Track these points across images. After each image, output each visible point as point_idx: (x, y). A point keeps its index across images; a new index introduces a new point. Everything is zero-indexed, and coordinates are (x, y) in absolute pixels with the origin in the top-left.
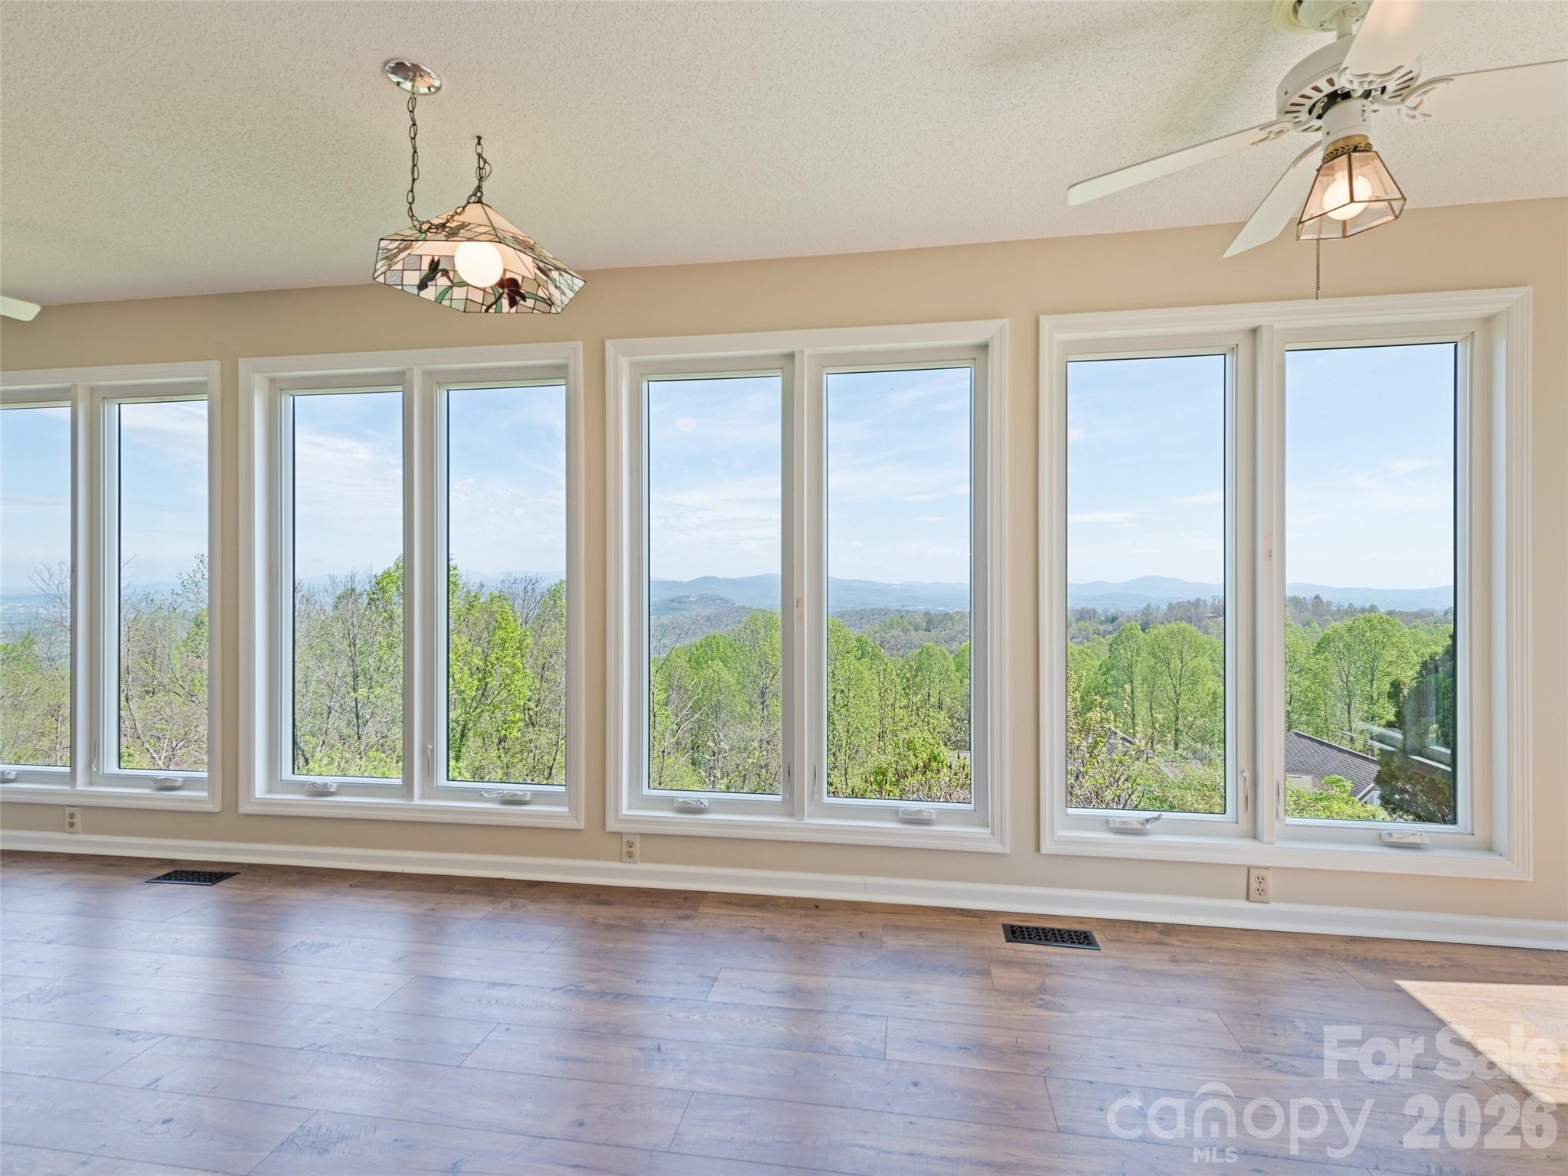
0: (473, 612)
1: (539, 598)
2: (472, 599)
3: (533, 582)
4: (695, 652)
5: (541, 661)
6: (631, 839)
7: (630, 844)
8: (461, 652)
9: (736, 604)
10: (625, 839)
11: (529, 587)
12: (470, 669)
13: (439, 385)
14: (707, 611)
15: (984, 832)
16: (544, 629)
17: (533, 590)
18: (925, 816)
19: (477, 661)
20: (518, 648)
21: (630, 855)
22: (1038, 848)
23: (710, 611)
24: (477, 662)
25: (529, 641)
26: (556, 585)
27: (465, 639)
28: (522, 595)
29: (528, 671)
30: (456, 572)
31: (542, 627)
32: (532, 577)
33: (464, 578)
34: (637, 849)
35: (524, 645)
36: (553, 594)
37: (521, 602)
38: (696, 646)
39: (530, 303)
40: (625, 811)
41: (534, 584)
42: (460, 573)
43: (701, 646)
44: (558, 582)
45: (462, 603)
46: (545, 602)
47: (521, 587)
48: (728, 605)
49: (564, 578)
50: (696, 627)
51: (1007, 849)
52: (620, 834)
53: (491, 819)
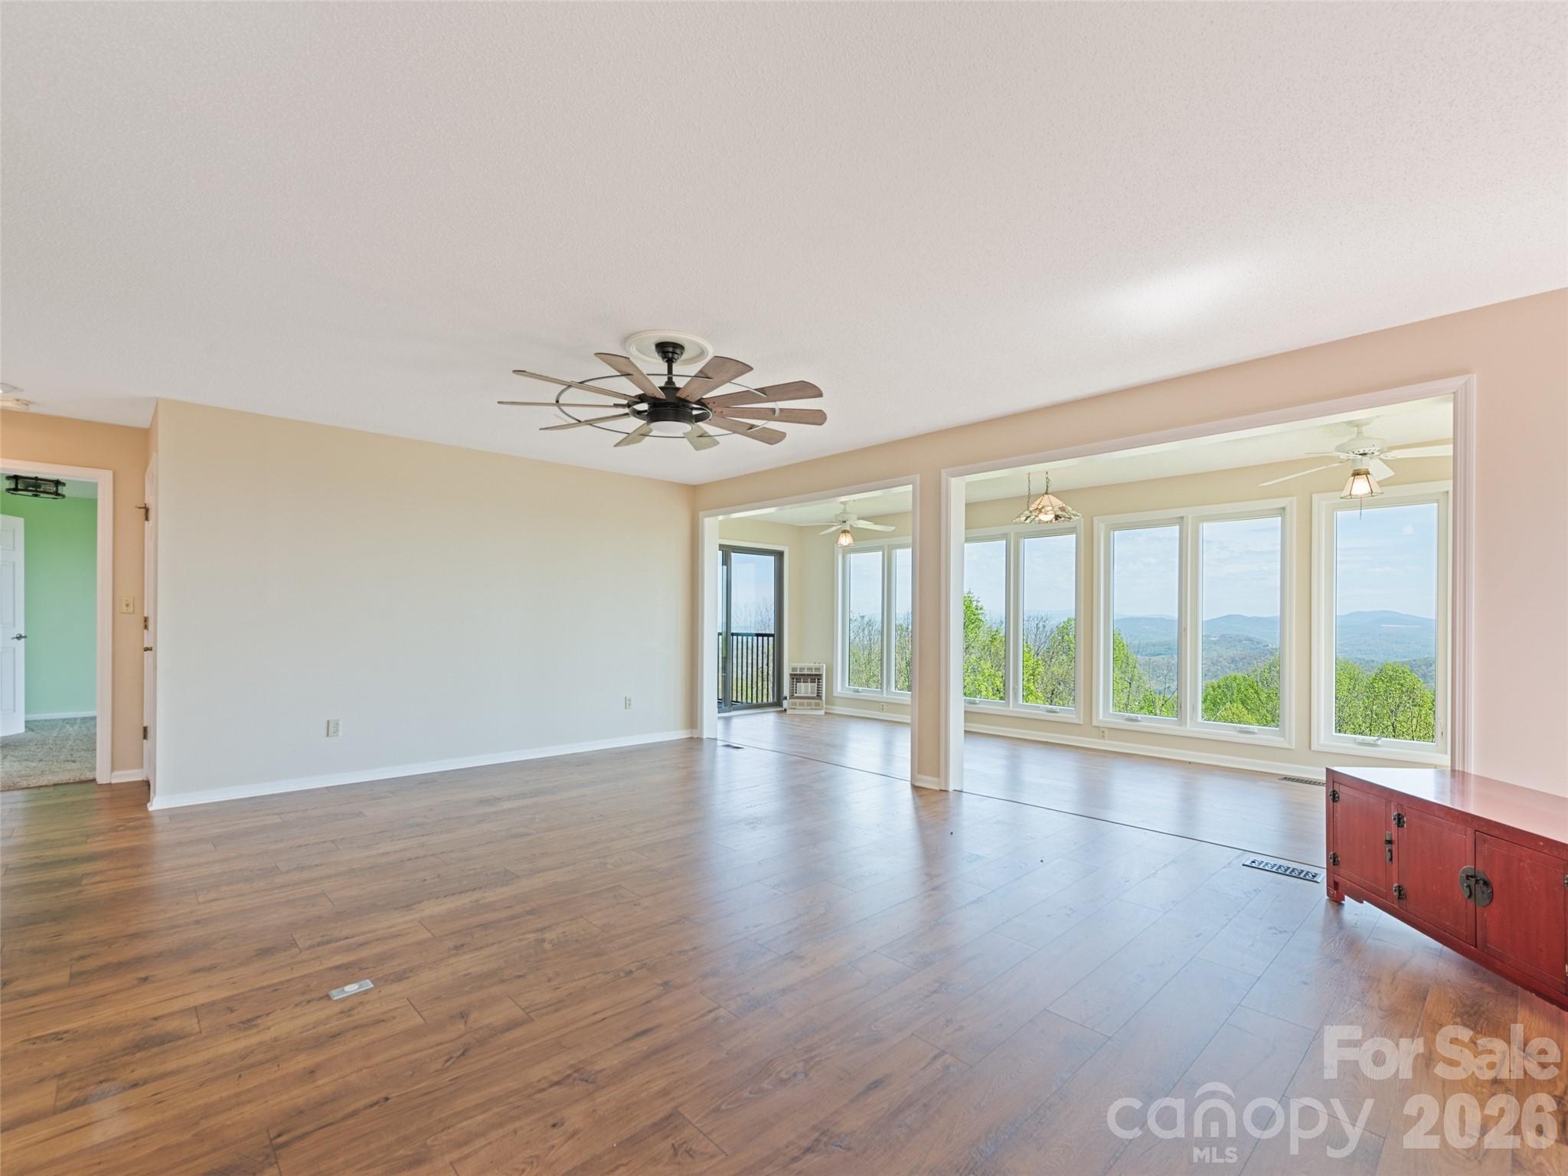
0: (995, 643)
1: (1048, 634)
2: (994, 634)
3: (1044, 620)
4: (1212, 693)
5: (1050, 688)
6: (1104, 729)
7: (1103, 732)
8: (987, 675)
9: (1270, 646)
10: (1101, 729)
11: (1041, 625)
12: (993, 689)
13: (1021, 537)
14: (1232, 653)
15: (1282, 739)
16: (1053, 660)
17: (1044, 626)
18: (1251, 730)
19: (998, 682)
20: (1031, 675)
21: (1103, 737)
22: (1310, 748)
23: (1235, 652)
24: (998, 684)
25: (1041, 669)
26: (1064, 622)
27: (989, 665)
28: (1035, 631)
29: (1040, 694)
30: (982, 611)
31: (1052, 658)
32: (1043, 615)
33: (987, 618)
34: (1106, 734)
35: (1037, 672)
36: (1063, 630)
37: (1033, 636)
38: (1213, 687)
39: (1063, 519)
40: (1101, 718)
41: (1044, 622)
42: (985, 612)
43: (1219, 687)
44: (1066, 620)
45: (986, 635)
46: (1054, 637)
47: (1034, 625)
48: (1258, 646)
49: (1073, 616)
50: (1218, 669)
51: (1293, 747)
52: (1098, 727)
53: (1042, 718)
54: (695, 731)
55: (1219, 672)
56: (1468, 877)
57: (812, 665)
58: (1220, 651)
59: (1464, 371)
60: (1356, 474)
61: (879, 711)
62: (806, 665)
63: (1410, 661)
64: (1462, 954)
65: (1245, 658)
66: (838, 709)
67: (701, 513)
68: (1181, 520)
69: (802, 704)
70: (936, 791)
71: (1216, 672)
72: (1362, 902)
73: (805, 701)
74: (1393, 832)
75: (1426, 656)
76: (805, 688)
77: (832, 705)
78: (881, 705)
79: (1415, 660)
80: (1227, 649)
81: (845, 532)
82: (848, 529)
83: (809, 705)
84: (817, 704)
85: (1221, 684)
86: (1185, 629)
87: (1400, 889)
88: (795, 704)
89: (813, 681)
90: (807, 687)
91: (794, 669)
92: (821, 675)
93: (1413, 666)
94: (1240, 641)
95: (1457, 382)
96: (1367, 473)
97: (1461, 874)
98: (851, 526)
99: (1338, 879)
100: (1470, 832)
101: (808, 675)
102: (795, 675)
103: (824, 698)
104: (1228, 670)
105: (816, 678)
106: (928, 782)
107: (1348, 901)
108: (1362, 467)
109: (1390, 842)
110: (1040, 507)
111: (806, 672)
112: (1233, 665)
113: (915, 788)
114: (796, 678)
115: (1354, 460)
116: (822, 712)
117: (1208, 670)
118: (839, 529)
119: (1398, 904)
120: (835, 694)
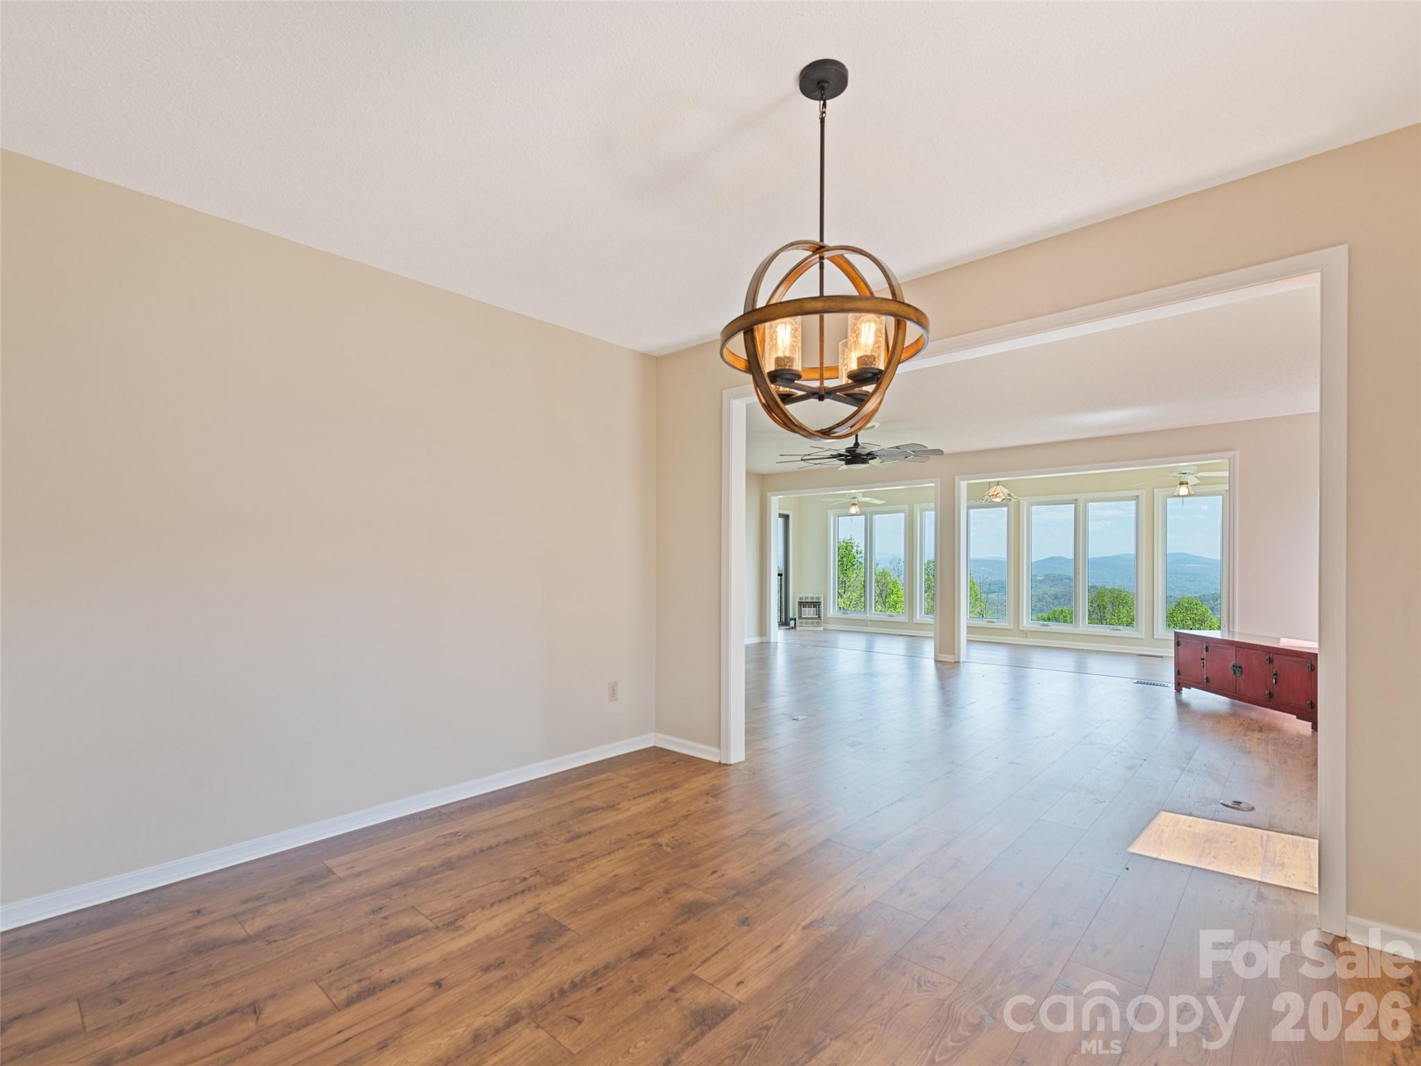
10: (1026, 632)
14: (1055, 590)
15: (1137, 633)
18: (1119, 629)
21: (1027, 636)
22: (1153, 637)
23: (1057, 589)
34: (1029, 635)
40: (1025, 625)
51: (1143, 637)
52: (1023, 631)
53: (984, 626)
54: (764, 637)
55: (1044, 608)
56: (1234, 666)
57: (812, 595)
58: (1045, 589)
59: (1234, 450)
60: (1181, 484)
61: (865, 626)
62: (809, 595)
63: (1200, 596)
64: (1230, 698)
65: (1066, 595)
66: (831, 626)
67: (768, 494)
68: (1075, 501)
69: (807, 623)
70: (952, 662)
71: (1041, 607)
72: (1190, 689)
73: (810, 621)
74: (1204, 654)
75: (1213, 592)
76: (809, 612)
77: (828, 624)
78: (864, 623)
79: (1204, 596)
80: (1051, 587)
81: (854, 504)
82: (856, 502)
83: (812, 623)
84: (818, 623)
85: (1051, 617)
86: (1079, 568)
87: (1207, 678)
88: (802, 623)
89: (815, 606)
90: (809, 611)
91: (801, 598)
92: (820, 602)
93: (1204, 599)
94: (1062, 580)
95: (1230, 454)
96: (1187, 483)
97: (1231, 665)
98: (858, 501)
99: (1180, 681)
100: (1234, 648)
101: (811, 602)
102: (803, 602)
103: (822, 618)
104: (1052, 606)
105: (816, 604)
106: (948, 658)
107: (1184, 689)
108: (1184, 480)
109: (1203, 659)
110: (995, 493)
111: (809, 600)
112: (1056, 601)
113: (937, 661)
114: (803, 604)
115: (1180, 477)
116: (821, 628)
117: (1036, 606)
118: (850, 502)
119: (1207, 685)
120: (828, 616)
